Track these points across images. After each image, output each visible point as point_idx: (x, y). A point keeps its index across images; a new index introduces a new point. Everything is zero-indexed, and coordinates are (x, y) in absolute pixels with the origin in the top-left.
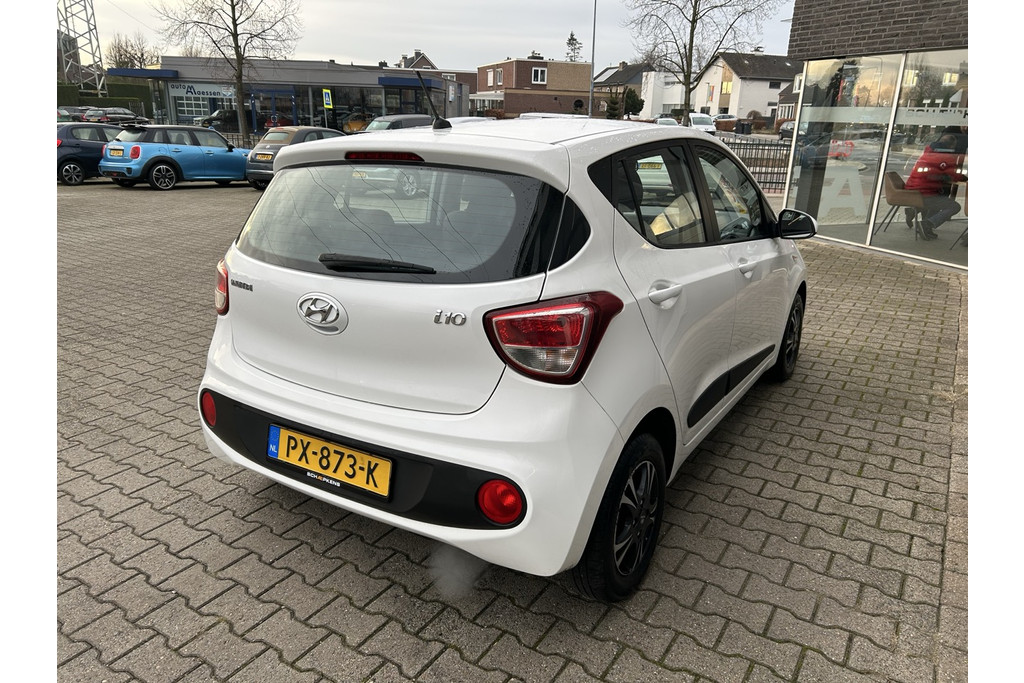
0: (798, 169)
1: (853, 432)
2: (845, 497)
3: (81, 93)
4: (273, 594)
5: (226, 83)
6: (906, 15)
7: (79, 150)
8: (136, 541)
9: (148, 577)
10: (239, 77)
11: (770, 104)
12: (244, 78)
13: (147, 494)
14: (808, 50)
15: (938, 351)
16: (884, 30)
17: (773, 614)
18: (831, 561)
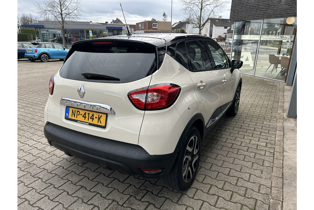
0: (233, 53)
1: (250, 126)
2: (248, 142)
4: (98, 170)
5: (59, 29)
6: (263, 9)
8: (58, 158)
9: (63, 167)
11: (224, 33)
12: (64, 27)
14: (235, 19)
15: (273, 104)
16: (257, 13)
17: (230, 170)
18: (245, 158)
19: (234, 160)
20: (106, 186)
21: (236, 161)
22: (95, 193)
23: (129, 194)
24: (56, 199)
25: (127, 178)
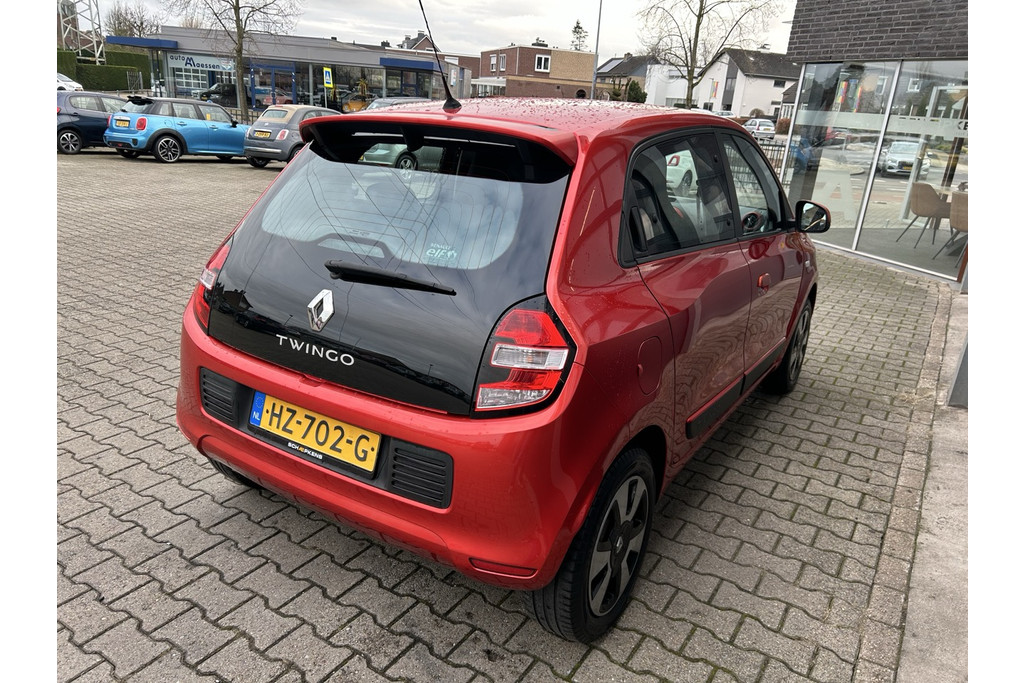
1: (815, 428)
2: (799, 486)
3: (79, 61)
4: (261, 550)
5: (227, 57)
6: (904, 24)
7: (77, 119)
8: (134, 496)
9: (145, 530)
10: (239, 51)
11: (773, 103)
12: (244, 52)
13: (144, 455)
14: (806, 53)
15: (906, 355)
16: (881, 38)
17: (719, 585)
18: (778, 542)
19: (739, 548)
20: (277, 611)
21: (748, 554)
22: (232, 634)
23: (347, 646)
24: (96, 645)
25: (354, 586)
